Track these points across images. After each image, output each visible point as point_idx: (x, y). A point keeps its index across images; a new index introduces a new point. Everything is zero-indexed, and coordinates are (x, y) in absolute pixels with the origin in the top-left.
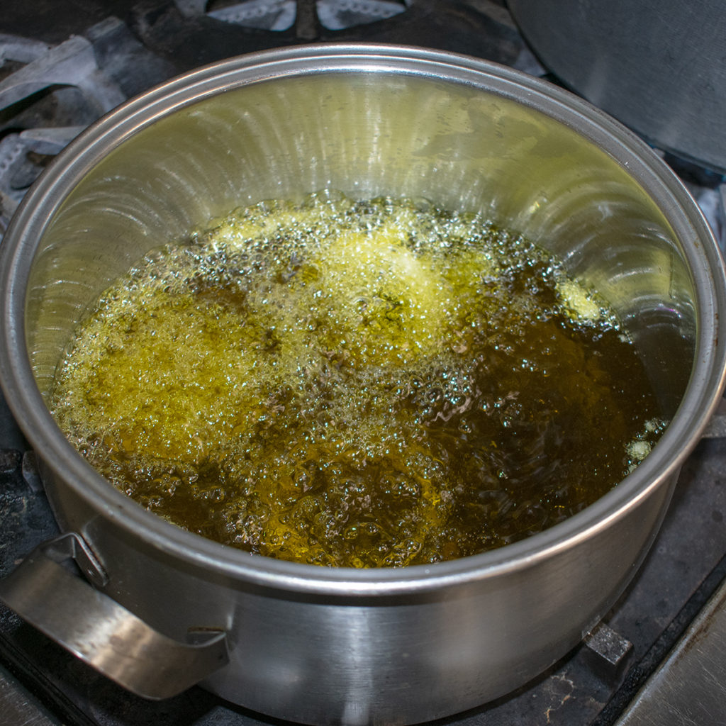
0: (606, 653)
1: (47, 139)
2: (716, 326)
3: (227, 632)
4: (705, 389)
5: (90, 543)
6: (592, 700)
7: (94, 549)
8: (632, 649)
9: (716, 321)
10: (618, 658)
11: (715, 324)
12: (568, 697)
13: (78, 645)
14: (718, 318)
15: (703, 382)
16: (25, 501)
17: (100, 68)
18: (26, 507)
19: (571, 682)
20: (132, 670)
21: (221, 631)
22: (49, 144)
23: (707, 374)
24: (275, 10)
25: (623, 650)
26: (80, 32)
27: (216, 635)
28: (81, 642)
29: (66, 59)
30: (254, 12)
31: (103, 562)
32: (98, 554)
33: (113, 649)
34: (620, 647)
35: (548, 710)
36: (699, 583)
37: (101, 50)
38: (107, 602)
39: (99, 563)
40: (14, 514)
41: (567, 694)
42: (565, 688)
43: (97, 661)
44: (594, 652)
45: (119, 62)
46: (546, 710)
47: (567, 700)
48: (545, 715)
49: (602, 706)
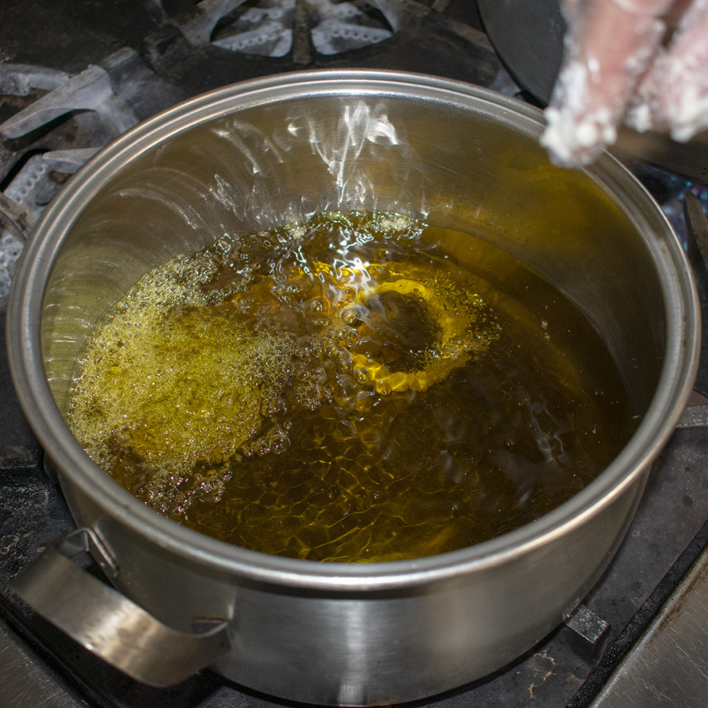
0: (585, 633)
1: (67, 160)
2: (684, 327)
3: (229, 621)
4: (675, 387)
5: (102, 537)
6: (573, 676)
7: (106, 543)
8: (609, 628)
9: (684, 323)
10: (596, 638)
12: (549, 673)
13: (89, 637)
14: (685, 321)
15: (673, 381)
16: (46, 494)
17: (116, 94)
18: (47, 498)
19: (552, 660)
20: (139, 660)
21: (223, 620)
22: (69, 164)
23: (677, 373)
24: (274, 38)
25: (601, 630)
26: (97, 61)
27: (217, 625)
28: (90, 634)
29: (85, 87)
30: (255, 41)
31: (114, 555)
33: (121, 641)
34: (598, 627)
35: (532, 686)
37: (116, 78)
40: (37, 506)
41: (549, 671)
42: (547, 665)
43: (106, 652)
44: (573, 632)
45: (132, 88)
46: (530, 687)
47: (549, 677)
48: (529, 691)
49: (582, 682)
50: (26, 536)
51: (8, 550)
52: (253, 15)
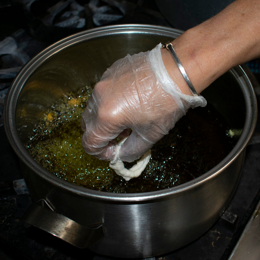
0: (229, 220)
2: (251, 101)
3: (103, 224)
4: (251, 120)
5: (49, 202)
6: (227, 237)
7: (51, 204)
8: (238, 218)
9: (251, 99)
10: (234, 221)
11: (250, 100)
12: (218, 237)
13: (55, 232)
14: (251, 98)
15: (250, 118)
16: (15, 199)
17: (18, 47)
18: (16, 201)
19: (219, 232)
20: (74, 239)
21: (101, 224)
23: (251, 116)
25: (235, 218)
26: (9, 35)
27: (99, 226)
28: (55, 231)
29: (6, 45)
31: (54, 208)
32: (52, 205)
33: (66, 232)
34: (234, 217)
35: (213, 243)
36: (256, 193)
37: (18, 41)
38: (62, 216)
39: (53, 208)
40: (12, 204)
41: (218, 236)
42: (217, 235)
43: (61, 237)
44: (225, 220)
45: (25, 44)
46: (212, 243)
47: (219, 238)
48: (212, 245)
49: (231, 239)
50: (9, 216)
51: (3, 222)
52: (67, 14)
